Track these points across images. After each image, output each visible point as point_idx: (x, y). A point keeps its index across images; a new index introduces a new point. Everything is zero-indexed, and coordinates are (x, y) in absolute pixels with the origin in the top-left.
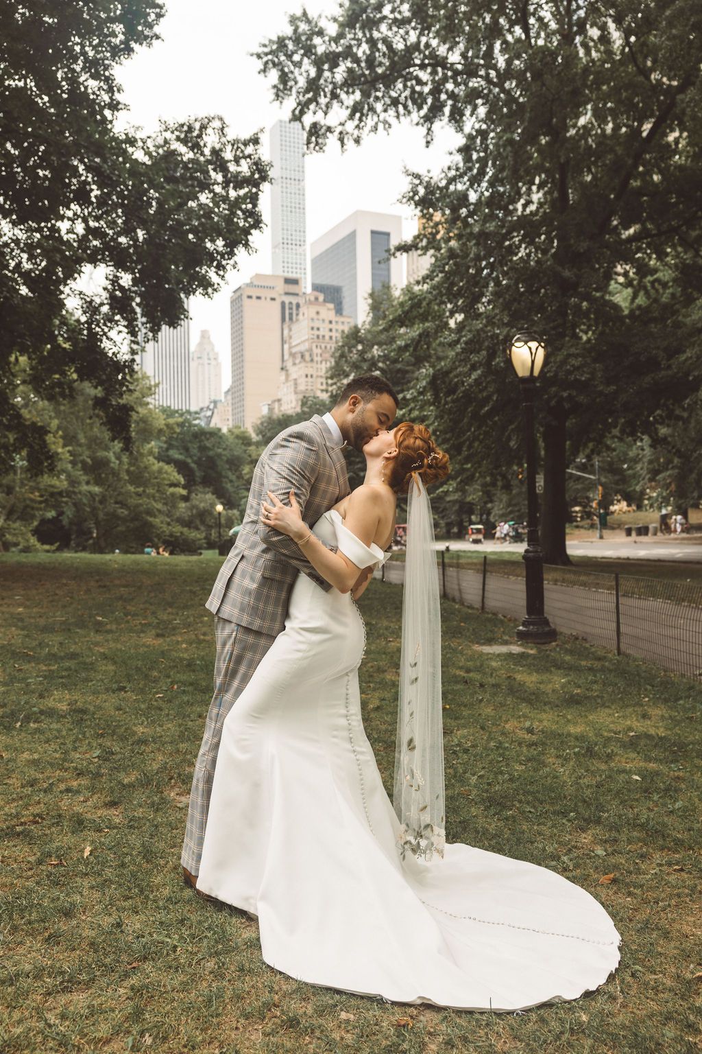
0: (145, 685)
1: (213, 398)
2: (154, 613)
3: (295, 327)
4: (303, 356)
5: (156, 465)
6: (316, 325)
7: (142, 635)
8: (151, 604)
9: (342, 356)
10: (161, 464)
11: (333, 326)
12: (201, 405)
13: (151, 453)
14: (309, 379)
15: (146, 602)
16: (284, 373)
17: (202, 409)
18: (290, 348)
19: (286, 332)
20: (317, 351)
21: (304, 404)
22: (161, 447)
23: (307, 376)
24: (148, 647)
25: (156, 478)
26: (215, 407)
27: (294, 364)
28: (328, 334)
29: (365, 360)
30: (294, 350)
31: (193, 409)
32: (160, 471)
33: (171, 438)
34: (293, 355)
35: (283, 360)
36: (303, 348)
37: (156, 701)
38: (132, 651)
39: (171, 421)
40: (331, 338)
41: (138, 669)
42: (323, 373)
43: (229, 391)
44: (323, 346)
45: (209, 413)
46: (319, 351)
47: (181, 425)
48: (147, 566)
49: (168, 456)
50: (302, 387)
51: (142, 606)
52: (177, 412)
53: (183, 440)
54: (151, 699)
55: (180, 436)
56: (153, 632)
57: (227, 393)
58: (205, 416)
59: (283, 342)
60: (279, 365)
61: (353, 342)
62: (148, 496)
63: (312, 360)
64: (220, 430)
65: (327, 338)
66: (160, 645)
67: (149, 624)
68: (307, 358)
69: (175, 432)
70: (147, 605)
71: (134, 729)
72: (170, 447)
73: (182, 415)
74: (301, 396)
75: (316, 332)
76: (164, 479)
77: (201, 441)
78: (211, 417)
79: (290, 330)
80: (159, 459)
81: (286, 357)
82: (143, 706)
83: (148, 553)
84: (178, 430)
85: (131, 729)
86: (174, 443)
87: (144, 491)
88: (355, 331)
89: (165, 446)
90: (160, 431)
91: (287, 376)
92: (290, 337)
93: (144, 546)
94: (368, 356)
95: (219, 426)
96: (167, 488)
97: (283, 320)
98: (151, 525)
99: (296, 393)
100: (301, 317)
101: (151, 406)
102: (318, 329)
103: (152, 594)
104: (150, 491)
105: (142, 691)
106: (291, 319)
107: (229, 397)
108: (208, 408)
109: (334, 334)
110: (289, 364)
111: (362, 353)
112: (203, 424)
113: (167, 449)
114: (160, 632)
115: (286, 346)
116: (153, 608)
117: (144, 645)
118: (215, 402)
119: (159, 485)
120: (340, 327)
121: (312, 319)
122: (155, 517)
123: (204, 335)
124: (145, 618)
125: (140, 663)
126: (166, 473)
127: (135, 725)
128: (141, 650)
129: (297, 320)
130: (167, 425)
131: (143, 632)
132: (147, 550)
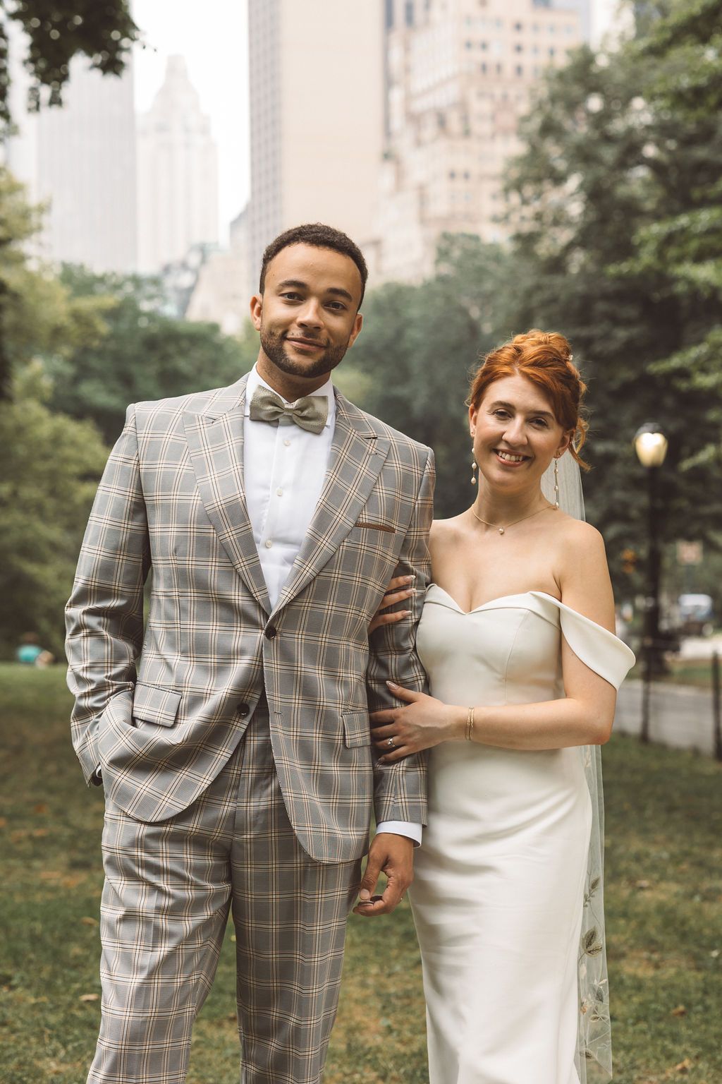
0: (54, 975)
1: (197, 238)
2: (60, 812)
3: (421, 42)
4: (442, 122)
5: (46, 424)
6: (479, 34)
7: (37, 864)
8: (51, 791)
9: (549, 129)
10: (62, 421)
11: (526, 38)
12: (167, 256)
13: (32, 390)
14: (460, 184)
15: (36, 787)
16: (389, 169)
17: (167, 269)
18: (408, 98)
19: (396, 55)
20: (480, 107)
21: (443, 255)
22: (58, 376)
23: (452, 175)
24: (54, 890)
25: (45, 457)
26: (204, 261)
27: (419, 143)
28: (510, 61)
29: (608, 139)
30: (419, 105)
31: (146, 268)
32: (57, 440)
33: (85, 350)
34: (414, 119)
35: (388, 133)
36: (443, 98)
37: (82, 1008)
38: (18, 899)
39: (85, 304)
40: (519, 70)
41: (35, 939)
42: (498, 167)
43: (241, 216)
44: (498, 92)
45: (186, 280)
46: (484, 107)
47: (113, 314)
48: (29, 696)
49: (77, 399)
50: (439, 207)
51: (28, 796)
52: (102, 280)
53: (117, 357)
54: (70, 1005)
55: (112, 345)
56: (64, 857)
57: (235, 224)
58: (177, 290)
59: (388, 82)
60: (375, 144)
61: (576, 90)
62: (25, 507)
63: (467, 133)
64: (215, 328)
65: (509, 70)
66: (82, 886)
67: (51, 840)
68: (454, 124)
69: (95, 335)
70: (42, 795)
71: (40, 1064)
72: (84, 372)
73: (117, 287)
74: (434, 232)
75: (478, 56)
76: (66, 460)
77: (165, 357)
78: (190, 290)
79: (407, 49)
80: (55, 406)
81: (397, 122)
82: (52, 1019)
83: (29, 662)
84: (104, 328)
85: (31, 1064)
86: (94, 363)
87: (15, 494)
88: (584, 61)
89: (69, 370)
90: (58, 333)
91: (400, 176)
92: (407, 69)
93: (14, 642)
94: (618, 126)
95: (213, 316)
96: (73, 484)
97: (389, 21)
98: (32, 585)
99: (423, 221)
100: (436, 13)
101: (32, 266)
102: (484, 46)
103: (52, 768)
104: (31, 492)
105: (49, 986)
106: (409, 19)
107: (242, 235)
108: (184, 266)
109: (527, 60)
110: (404, 144)
111: (599, 120)
112: (170, 310)
113: (76, 380)
114: (79, 857)
115: (397, 95)
116: (56, 800)
117: (42, 887)
118: (203, 251)
119: (53, 475)
120: (546, 40)
121: (469, 20)
122: (42, 561)
123: (174, 69)
124: (40, 823)
125: (38, 927)
126: (73, 443)
127: (39, 1057)
128: (39, 898)
129: (427, 22)
130: (77, 316)
131: (36, 855)
132: (28, 652)
